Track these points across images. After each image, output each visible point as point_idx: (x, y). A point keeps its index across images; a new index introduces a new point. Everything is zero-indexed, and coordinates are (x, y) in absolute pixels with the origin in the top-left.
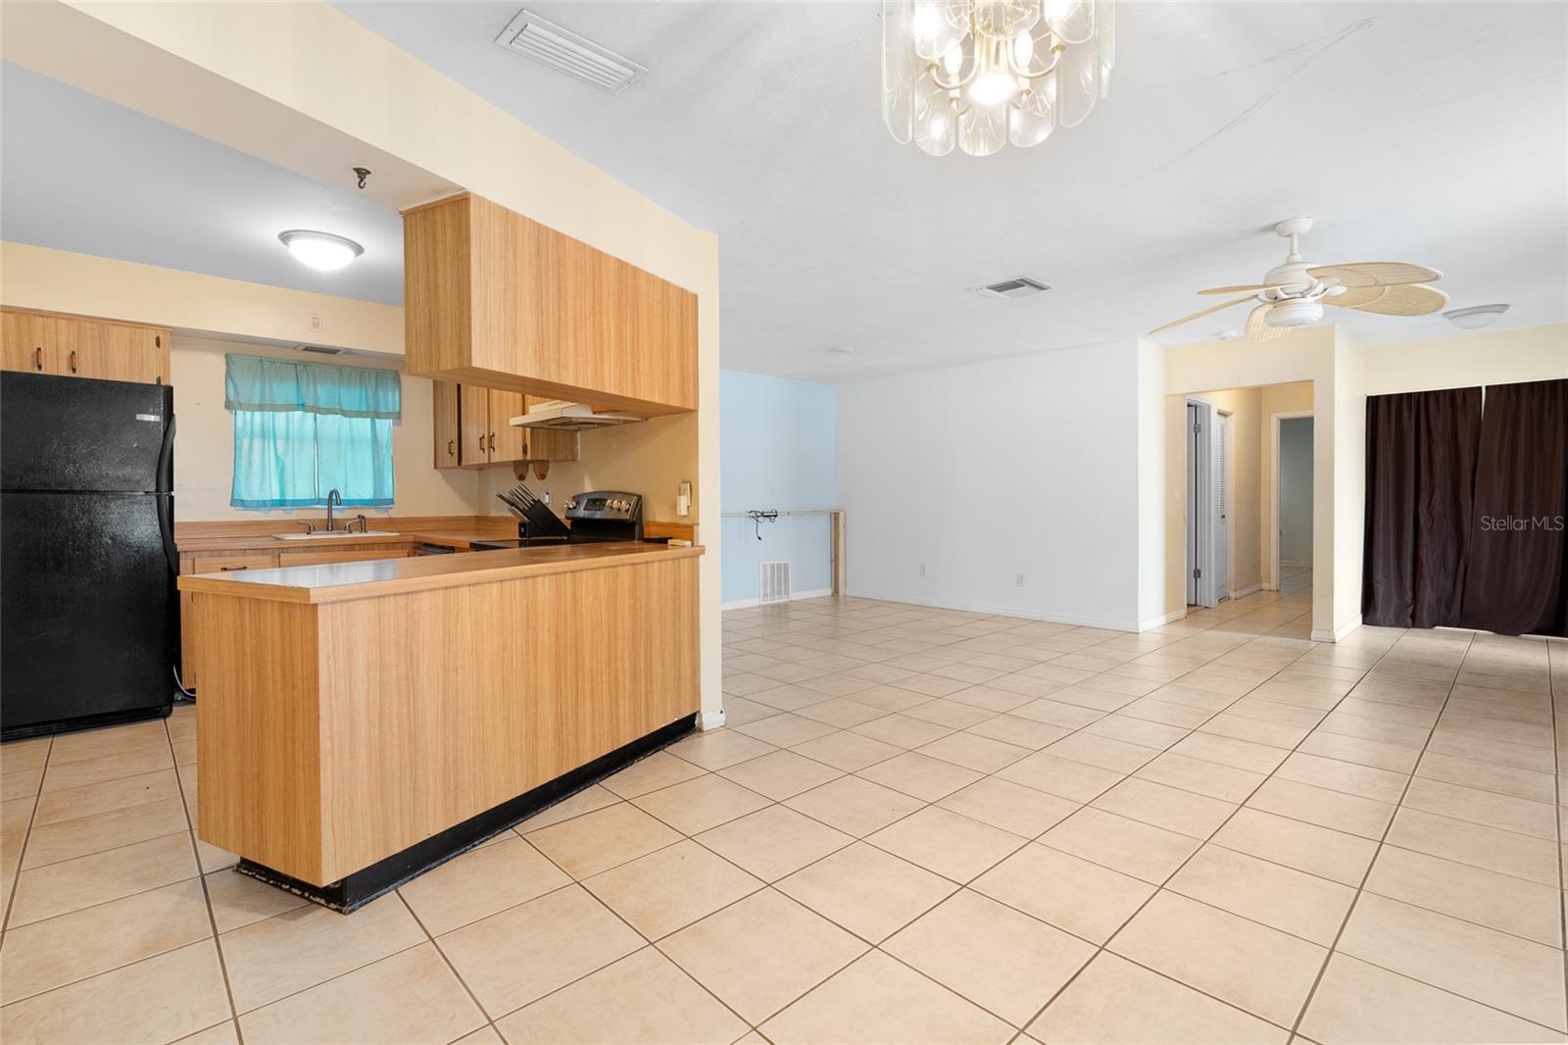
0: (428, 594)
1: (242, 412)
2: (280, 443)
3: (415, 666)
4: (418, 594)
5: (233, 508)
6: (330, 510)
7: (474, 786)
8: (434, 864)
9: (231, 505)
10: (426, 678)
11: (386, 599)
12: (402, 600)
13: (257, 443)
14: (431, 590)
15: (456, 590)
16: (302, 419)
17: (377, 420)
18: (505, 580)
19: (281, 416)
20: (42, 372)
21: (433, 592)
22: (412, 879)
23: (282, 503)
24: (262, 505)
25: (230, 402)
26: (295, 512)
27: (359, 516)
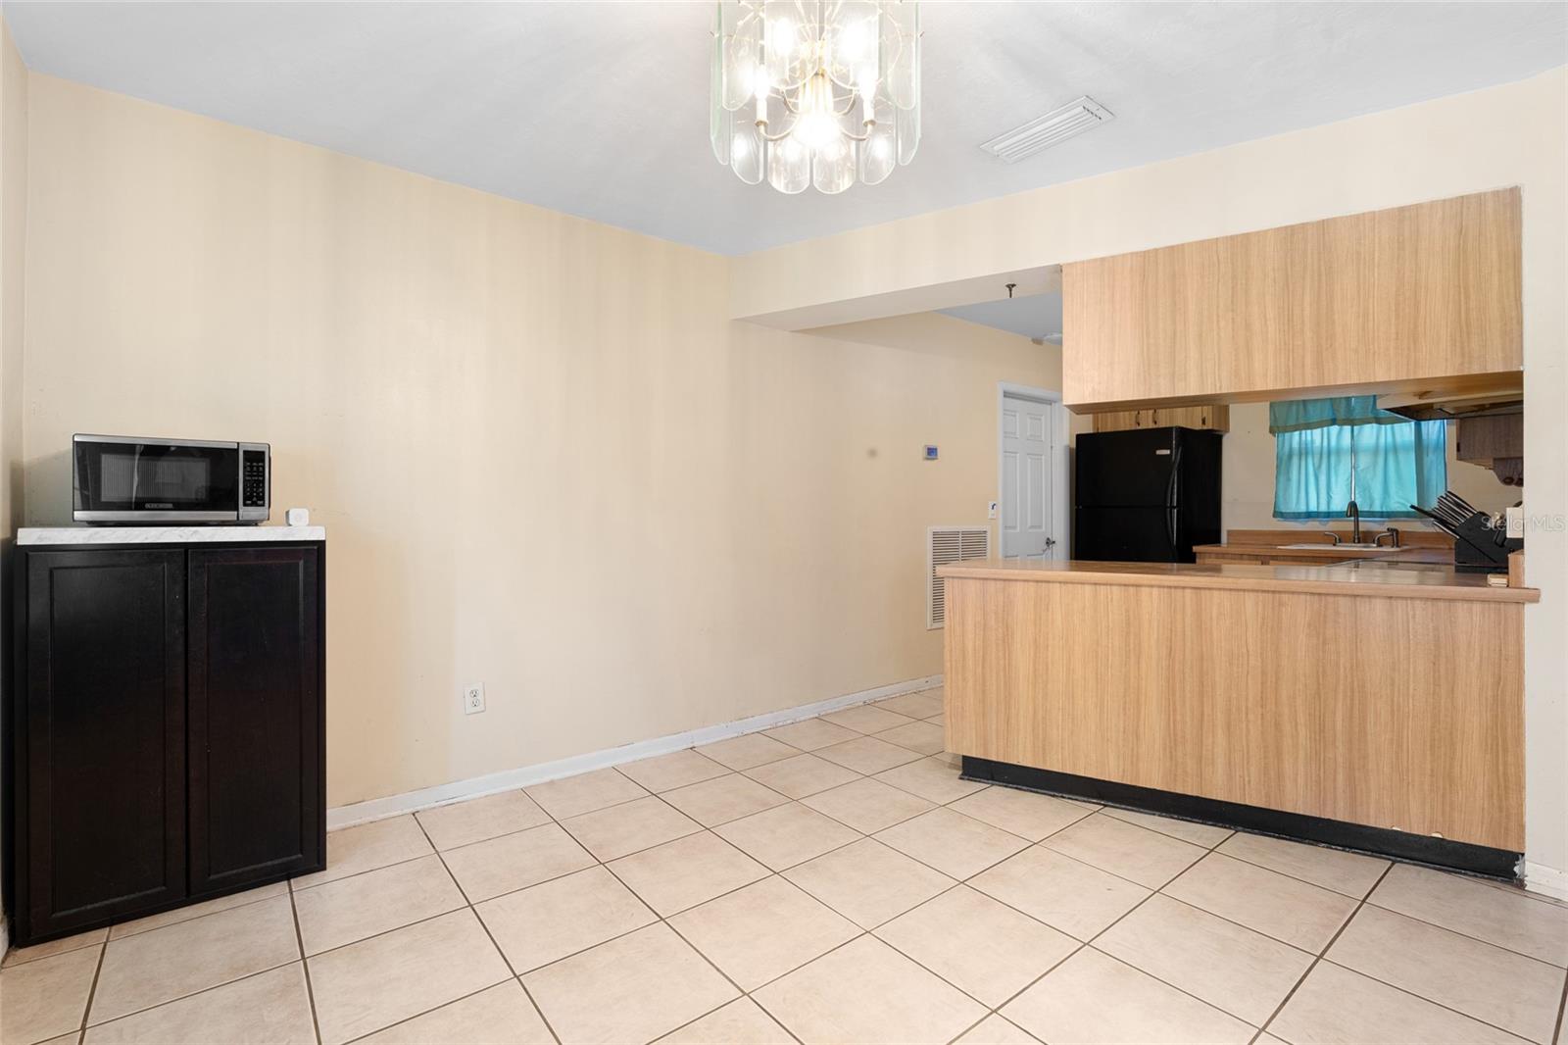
0: (1022, 583)
1: (1288, 433)
3: (1010, 633)
4: (1014, 583)
5: (1275, 520)
6: (1356, 522)
7: (1062, 748)
8: (1024, 788)
9: (1273, 516)
10: (1019, 646)
11: (989, 582)
12: (1000, 584)
13: (1295, 460)
14: (1025, 581)
15: (1047, 584)
16: (1339, 433)
18: (1100, 584)
19: (1318, 433)
20: (1140, 428)
21: (1026, 583)
22: (1006, 786)
25: (1275, 427)
26: (1331, 523)
27: (1388, 530)
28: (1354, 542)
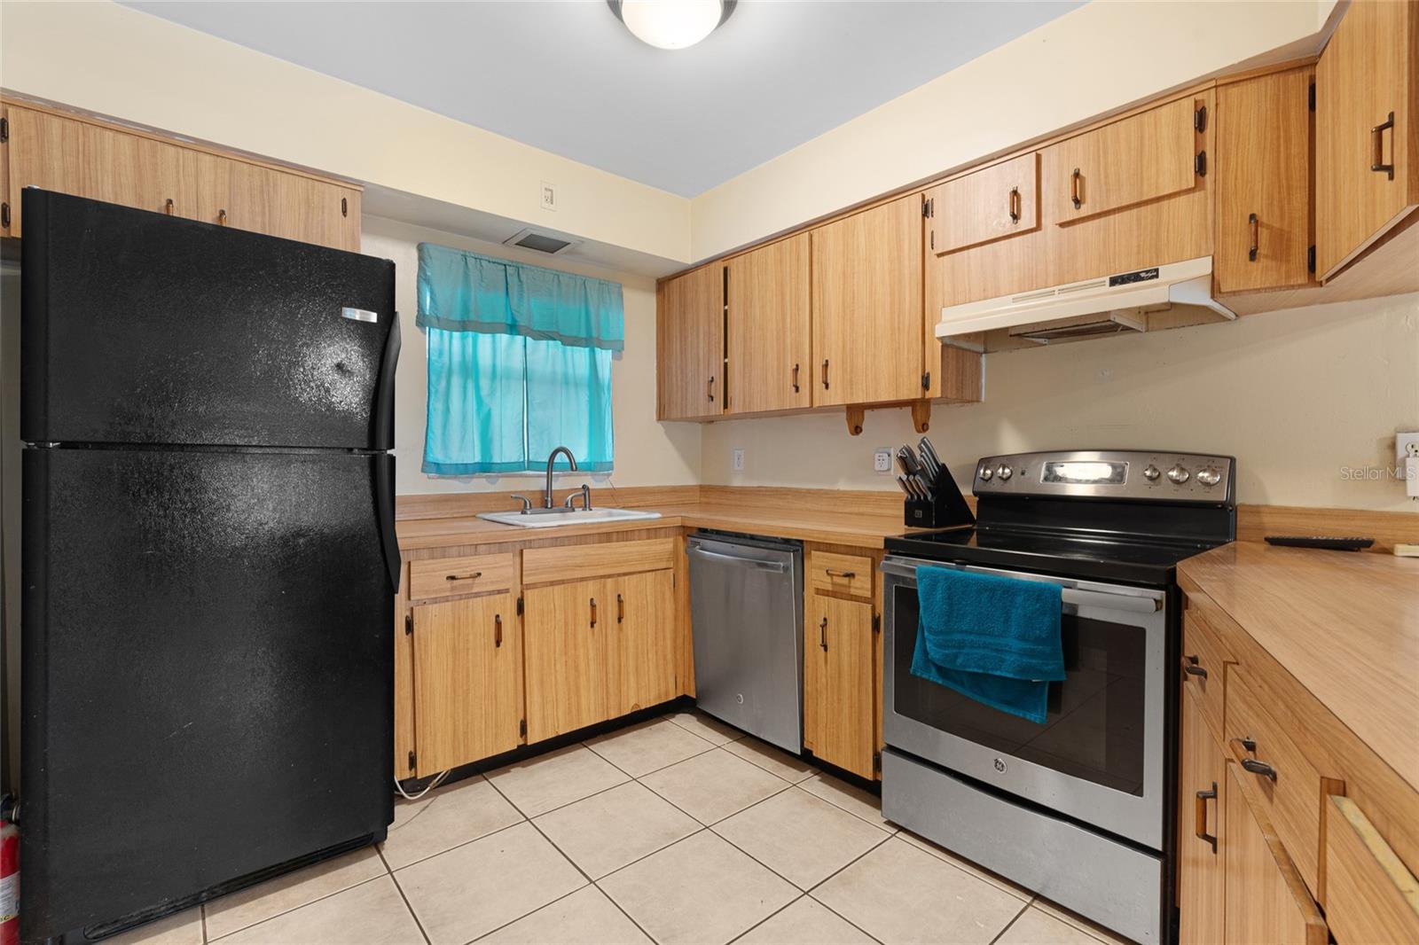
1: (438, 331)
2: (485, 383)
5: (425, 475)
6: (549, 478)
9: (423, 471)
13: (456, 381)
16: (510, 345)
17: (598, 350)
19: (485, 340)
23: (485, 468)
24: (464, 471)
25: (424, 315)
26: (504, 481)
27: (584, 487)
28: (547, 507)
